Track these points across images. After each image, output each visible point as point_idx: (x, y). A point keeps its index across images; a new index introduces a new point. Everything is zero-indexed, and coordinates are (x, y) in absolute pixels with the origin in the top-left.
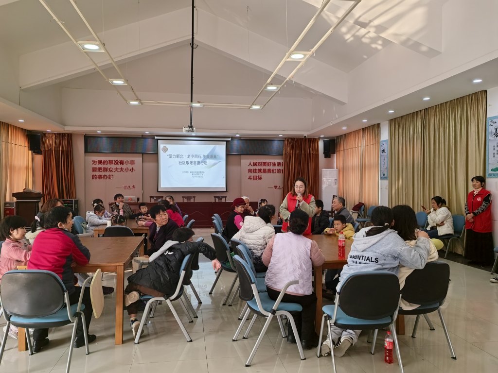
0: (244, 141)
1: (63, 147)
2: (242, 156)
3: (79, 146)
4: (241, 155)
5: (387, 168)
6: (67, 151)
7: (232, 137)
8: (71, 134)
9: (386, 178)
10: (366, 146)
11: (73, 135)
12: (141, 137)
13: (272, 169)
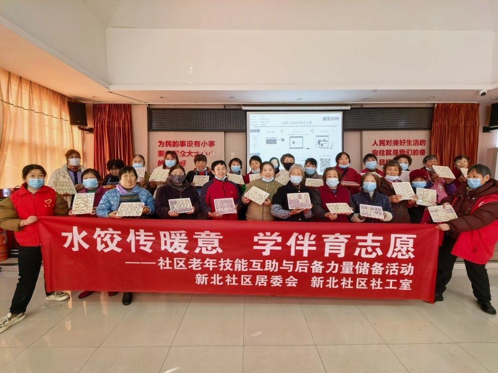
2: (365, 133)
4: (360, 130)
7: (351, 105)
8: (130, 105)
13: (406, 151)
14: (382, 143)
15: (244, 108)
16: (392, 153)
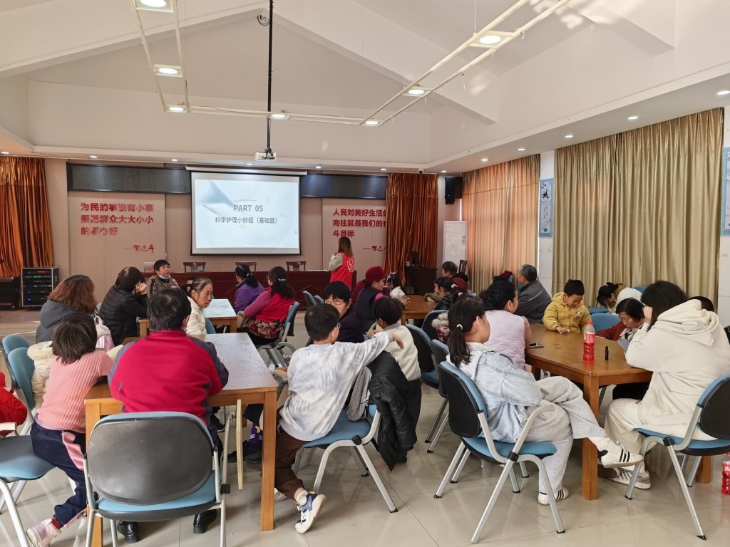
0: (327, 177)
1: (30, 181)
2: (324, 200)
3: (57, 180)
4: (322, 198)
5: (551, 220)
6: (37, 189)
7: (308, 171)
8: (43, 160)
9: (549, 235)
10: (514, 188)
11: (46, 161)
12: (163, 166)
13: (369, 221)
14: (343, 212)
15: (188, 168)
16: (354, 223)
